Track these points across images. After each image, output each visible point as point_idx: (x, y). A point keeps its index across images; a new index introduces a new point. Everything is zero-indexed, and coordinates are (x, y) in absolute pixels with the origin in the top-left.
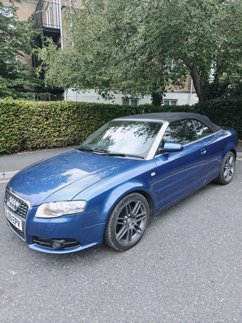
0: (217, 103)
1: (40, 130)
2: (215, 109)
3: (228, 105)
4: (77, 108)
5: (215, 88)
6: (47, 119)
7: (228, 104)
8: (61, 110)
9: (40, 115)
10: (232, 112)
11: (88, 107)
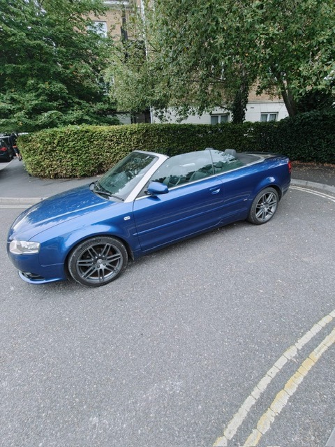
0: (308, 118)
1: (112, 155)
2: (304, 125)
3: (321, 121)
4: (147, 131)
5: (312, 96)
6: (118, 144)
7: (322, 118)
8: (131, 134)
9: (112, 140)
10: (325, 129)
11: (158, 130)
